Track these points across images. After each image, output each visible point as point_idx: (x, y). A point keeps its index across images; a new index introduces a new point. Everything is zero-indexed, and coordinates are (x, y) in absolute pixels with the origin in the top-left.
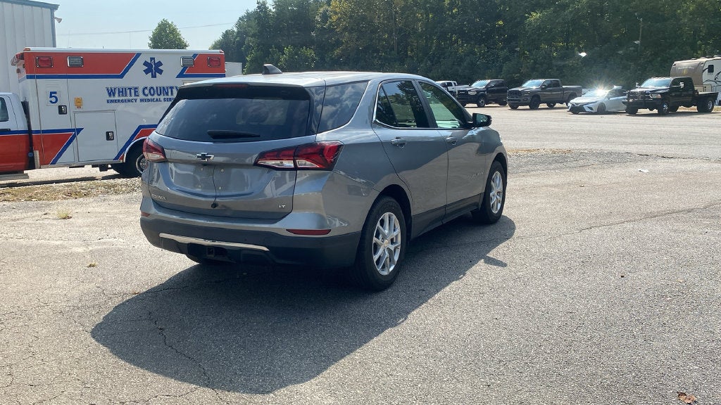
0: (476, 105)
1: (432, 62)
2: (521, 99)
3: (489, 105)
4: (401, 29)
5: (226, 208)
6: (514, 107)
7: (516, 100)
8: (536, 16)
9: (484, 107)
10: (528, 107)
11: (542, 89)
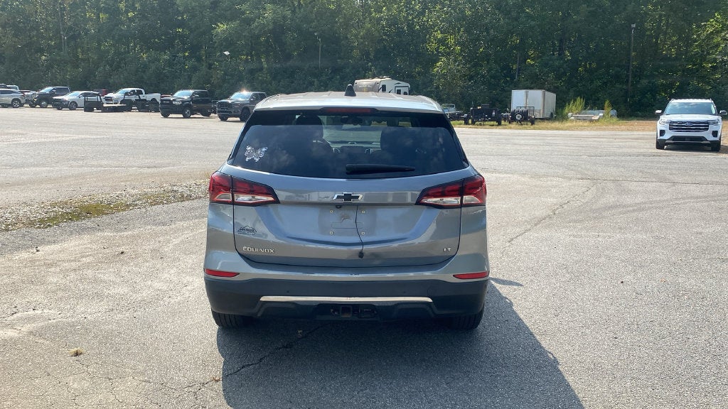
0: (181, 116)
1: (111, 66)
2: (232, 111)
3: (195, 116)
4: (71, 28)
5: (375, 255)
6: (224, 119)
7: (226, 112)
8: (222, 27)
9: (189, 117)
10: (238, 119)
11: (251, 101)
